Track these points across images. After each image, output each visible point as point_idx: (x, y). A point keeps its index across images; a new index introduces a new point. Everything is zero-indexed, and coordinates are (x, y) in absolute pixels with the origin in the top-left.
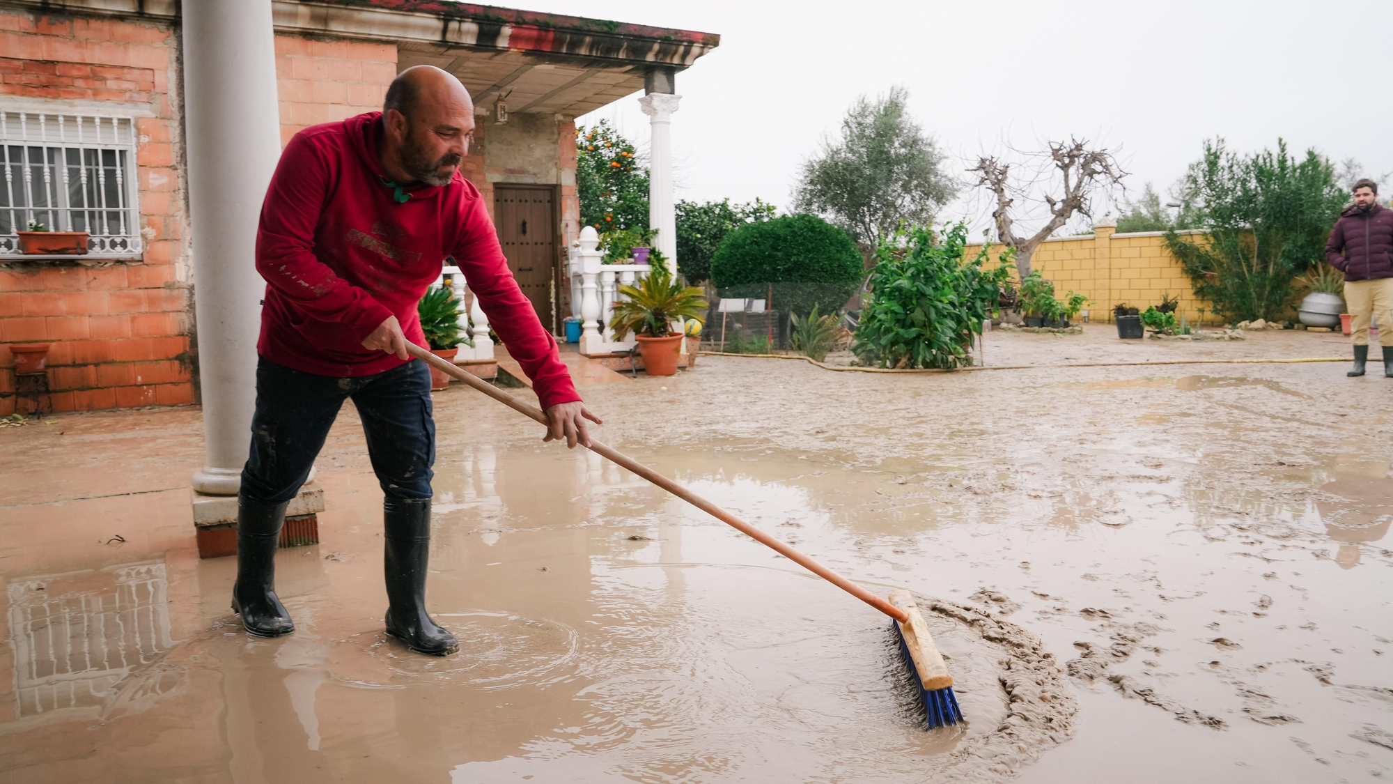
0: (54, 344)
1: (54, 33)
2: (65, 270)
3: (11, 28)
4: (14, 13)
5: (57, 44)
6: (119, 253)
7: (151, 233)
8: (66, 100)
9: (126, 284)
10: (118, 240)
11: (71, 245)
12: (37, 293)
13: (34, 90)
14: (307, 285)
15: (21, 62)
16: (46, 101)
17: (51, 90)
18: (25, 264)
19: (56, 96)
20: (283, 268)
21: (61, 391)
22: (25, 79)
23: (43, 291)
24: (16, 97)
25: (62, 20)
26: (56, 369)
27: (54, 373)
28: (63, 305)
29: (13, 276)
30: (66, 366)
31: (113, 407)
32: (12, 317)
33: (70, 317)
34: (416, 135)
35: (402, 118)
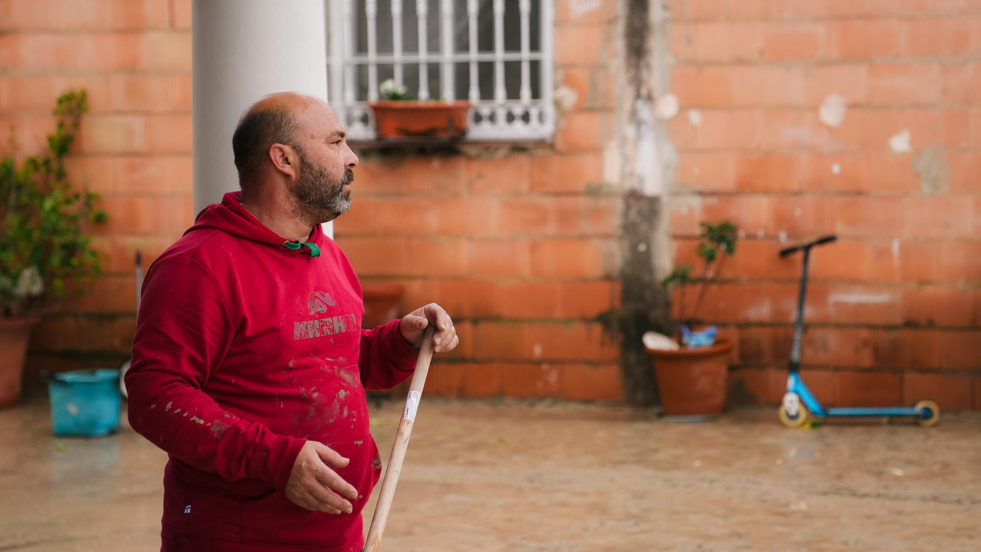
0: (416, 284)
6: (519, 131)
7: (569, 97)
9: (525, 185)
10: (518, 110)
12: (398, 199)
14: (202, 422)
18: (385, 150)
20: (169, 406)
28: (432, 220)
31: (496, 396)
33: (441, 239)
34: (311, 158)
35: (287, 149)
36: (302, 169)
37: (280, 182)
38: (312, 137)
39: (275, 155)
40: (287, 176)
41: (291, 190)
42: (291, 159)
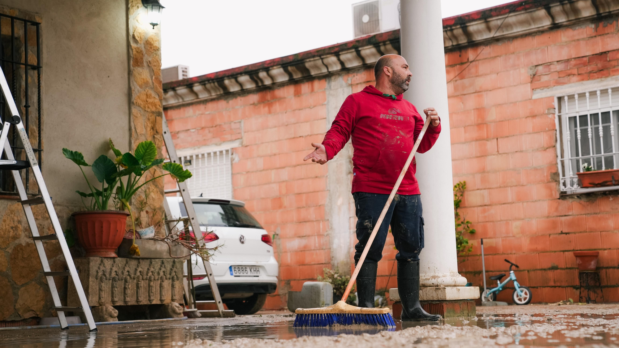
0: (606, 251)
1: (606, 32)
2: (612, 197)
3: (582, 37)
4: (583, 27)
5: (608, 39)
8: (614, 77)
11: (609, 178)
12: (595, 215)
13: (595, 74)
15: (587, 58)
16: (601, 80)
17: (605, 72)
18: (588, 195)
19: (607, 76)
21: (611, 287)
22: (589, 68)
23: (599, 213)
24: (584, 82)
25: (611, 21)
26: (607, 270)
27: (606, 272)
28: (611, 223)
29: (581, 204)
30: (614, 268)
32: (581, 232)
33: (616, 231)
34: (396, 71)
35: (389, 68)
36: (393, 74)
37: (386, 79)
38: (397, 65)
39: (385, 70)
40: (389, 76)
41: (389, 81)
42: (390, 71)
